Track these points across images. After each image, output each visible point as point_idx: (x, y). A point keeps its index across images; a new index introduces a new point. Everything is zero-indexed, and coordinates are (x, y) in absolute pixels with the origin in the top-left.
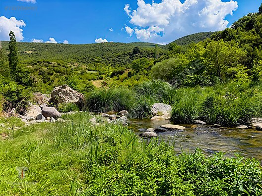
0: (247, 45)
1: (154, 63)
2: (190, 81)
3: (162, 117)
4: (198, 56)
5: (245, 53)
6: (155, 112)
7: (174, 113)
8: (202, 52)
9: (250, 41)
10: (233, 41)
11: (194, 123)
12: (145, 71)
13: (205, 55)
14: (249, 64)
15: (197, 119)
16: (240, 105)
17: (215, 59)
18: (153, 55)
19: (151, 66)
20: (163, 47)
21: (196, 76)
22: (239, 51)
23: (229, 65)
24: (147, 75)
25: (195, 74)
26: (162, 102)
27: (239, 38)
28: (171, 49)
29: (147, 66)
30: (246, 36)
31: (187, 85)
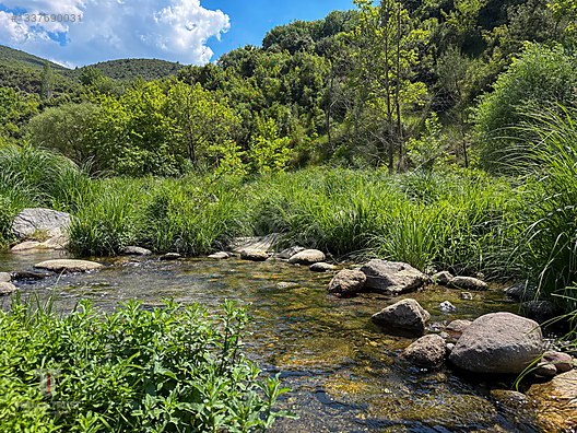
0: (242, 105)
1: (40, 108)
2: (131, 164)
3: (46, 244)
4: (149, 109)
5: (238, 120)
6: (27, 230)
7: (77, 233)
8: (158, 103)
9: (247, 99)
10: (219, 92)
11: (123, 254)
12: (10, 125)
13: (165, 111)
14: (244, 143)
15: (133, 244)
16: (218, 213)
17: (184, 122)
18: (38, 86)
19: (29, 115)
20: (67, 72)
21: (146, 153)
22: (228, 113)
23: (212, 140)
24: (17, 136)
25: (142, 148)
26: (50, 206)
27: (229, 88)
28: (86, 81)
29: (18, 114)
30: (241, 87)
31: (125, 171)
